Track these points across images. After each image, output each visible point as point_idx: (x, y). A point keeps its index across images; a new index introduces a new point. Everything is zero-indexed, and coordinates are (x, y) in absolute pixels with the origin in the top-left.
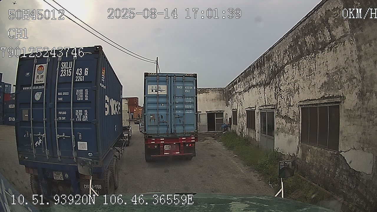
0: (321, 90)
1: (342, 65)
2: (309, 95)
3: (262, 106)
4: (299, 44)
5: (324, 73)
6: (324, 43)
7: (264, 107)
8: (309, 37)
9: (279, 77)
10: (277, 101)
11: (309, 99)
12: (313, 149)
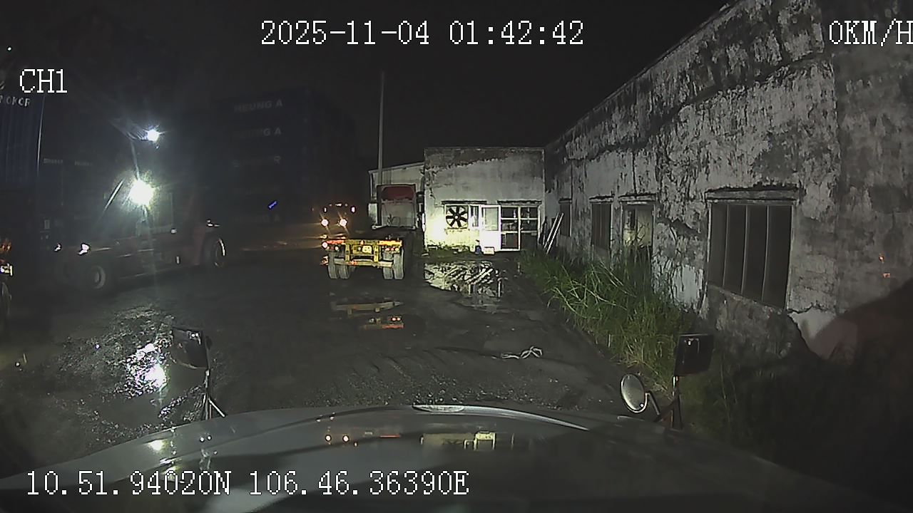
0: (755, 168)
1: (801, 118)
2: (730, 177)
3: (626, 195)
4: (714, 62)
5: (762, 132)
6: (766, 67)
7: (632, 197)
8: (736, 49)
9: (668, 131)
10: (659, 185)
11: (730, 188)
12: (732, 299)
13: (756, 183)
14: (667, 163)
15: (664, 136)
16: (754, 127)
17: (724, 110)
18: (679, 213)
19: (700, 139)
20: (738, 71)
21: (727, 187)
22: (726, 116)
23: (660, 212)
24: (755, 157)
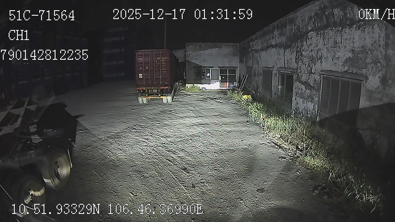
0: (345, 64)
3: (280, 68)
4: (326, 14)
5: (349, 49)
6: (353, 20)
7: (283, 69)
8: (338, 10)
9: (302, 42)
10: (297, 65)
11: (332, 71)
14: (301, 56)
15: (300, 44)
16: (345, 46)
17: (330, 36)
18: (307, 79)
19: (318, 47)
20: (338, 20)
22: (332, 39)
23: (297, 77)
24: (345, 59)
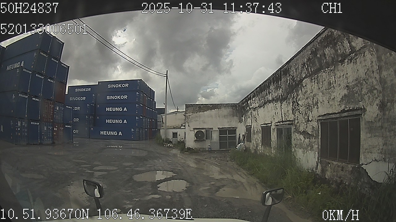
0: (341, 103)
1: (362, 76)
2: (329, 109)
3: (278, 122)
4: (318, 57)
5: (344, 86)
6: (344, 55)
7: (281, 123)
8: (329, 49)
9: (297, 91)
10: (294, 116)
11: (329, 113)
12: (333, 164)
13: (342, 110)
14: (297, 106)
15: (295, 94)
16: (339, 84)
17: (324, 78)
18: (305, 128)
19: (313, 93)
20: (330, 59)
21: (327, 113)
22: (326, 81)
23: (295, 128)
24: (341, 97)
